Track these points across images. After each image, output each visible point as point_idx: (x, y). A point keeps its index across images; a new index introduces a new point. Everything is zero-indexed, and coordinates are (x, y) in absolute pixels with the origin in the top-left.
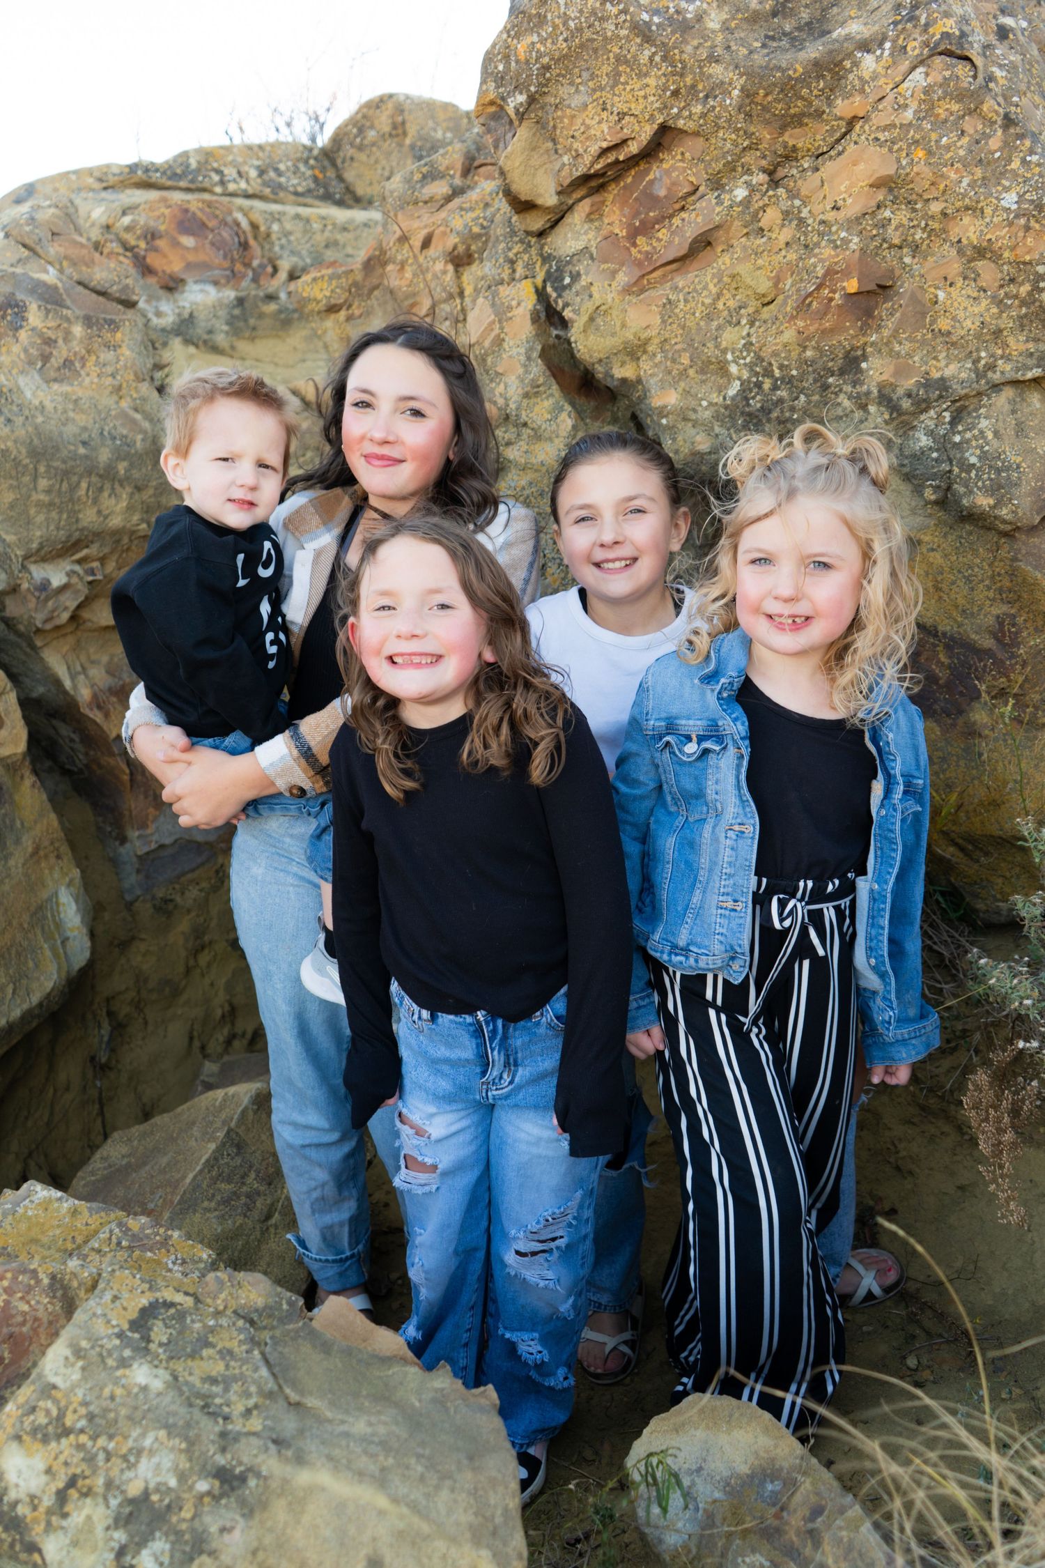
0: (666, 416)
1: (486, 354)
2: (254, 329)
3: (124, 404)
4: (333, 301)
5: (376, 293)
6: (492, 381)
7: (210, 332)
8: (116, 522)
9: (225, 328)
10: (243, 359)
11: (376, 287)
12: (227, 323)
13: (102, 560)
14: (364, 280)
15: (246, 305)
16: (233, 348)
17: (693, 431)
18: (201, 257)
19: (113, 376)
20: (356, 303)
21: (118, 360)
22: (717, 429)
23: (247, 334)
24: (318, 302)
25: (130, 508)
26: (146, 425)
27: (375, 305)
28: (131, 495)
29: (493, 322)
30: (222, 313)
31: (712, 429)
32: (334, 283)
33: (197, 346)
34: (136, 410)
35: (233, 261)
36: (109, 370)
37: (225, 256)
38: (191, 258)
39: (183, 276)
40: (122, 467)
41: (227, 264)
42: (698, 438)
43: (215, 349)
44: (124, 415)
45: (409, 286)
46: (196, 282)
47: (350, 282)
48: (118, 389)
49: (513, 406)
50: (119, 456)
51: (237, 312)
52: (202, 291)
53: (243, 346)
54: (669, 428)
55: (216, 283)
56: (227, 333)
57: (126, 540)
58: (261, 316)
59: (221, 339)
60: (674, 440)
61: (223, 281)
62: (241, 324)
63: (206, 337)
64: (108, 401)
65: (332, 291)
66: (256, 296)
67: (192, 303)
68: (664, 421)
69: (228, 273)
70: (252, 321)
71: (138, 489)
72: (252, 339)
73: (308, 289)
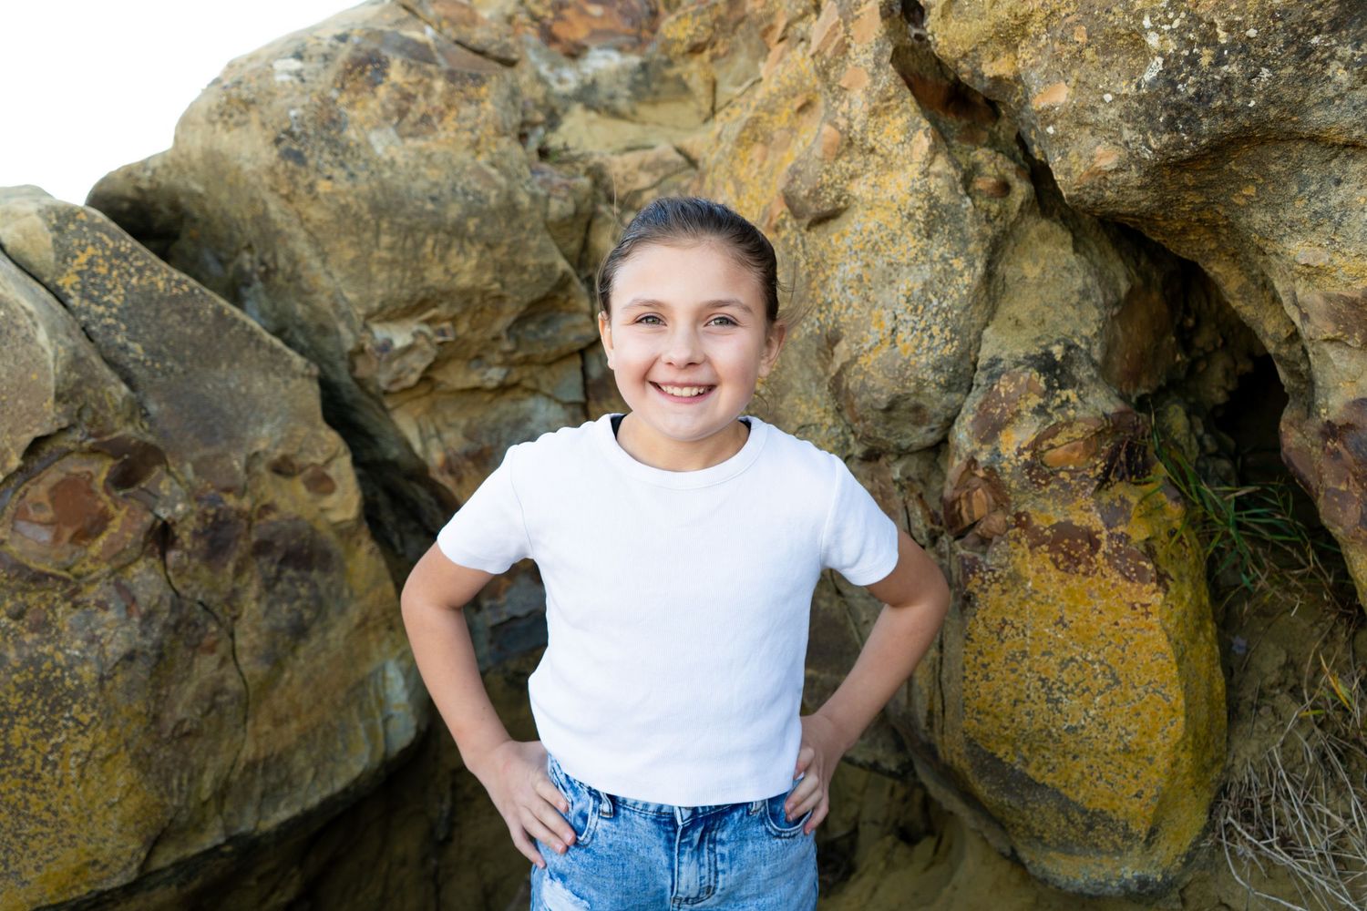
0: (1053, 123)
1: (828, 66)
2: (656, 93)
3: (482, 160)
4: (696, 40)
5: (742, 27)
6: (835, 99)
7: (612, 97)
8: (464, 280)
9: (627, 93)
10: (644, 123)
11: (741, 20)
12: (631, 88)
13: (454, 320)
14: (728, 13)
15: (651, 70)
16: (634, 112)
17: (1092, 141)
18: (608, 25)
19: (472, 130)
20: (720, 41)
21: (479, 114)
22: (1127, 135)
23: (649, 98)
24: (681, 42)
25: (480, 267)
26: (502, 180)
27: (741, 43)
28: (482, 253)
29: (837, 25)
30: (625, 79)
31: (1120, 134)
32: (698, 19)
33: (597, 111)
34: (493, 165)
35: (641, 28)
36: (468, 124)
37: (633, 24)
38: (597, 25)
39: (586, 42)
40: (472, 224)
41: (633, 31)
42: (1099, 150)
43: (616, 114)
44: (479, 171)
45: (764, 7)
46: (600, 48)
47: (714, 16)
48: (475, 145)
49: (857, 127)
50: (470, 212)
51: (640, 77)
52: (606, 57)
53: (645, 111)
54: (1057, 139)
55: (620, 49)
56: (629, 98)
57: (477, 300)
58: (664, 80)
59: (622, 104)
60: (1064, 155)
61: (628, 47)
62: (643, 89)
63: (607, 102)
64: (464, 156)
65: (696, 29)
66: (659, 61)
67: (596, 70)
68: (1050, 130)
69: (634, 39)
70: (655, 86)
71: (490, 246)
72: (654, 103)
73: (672, 29)
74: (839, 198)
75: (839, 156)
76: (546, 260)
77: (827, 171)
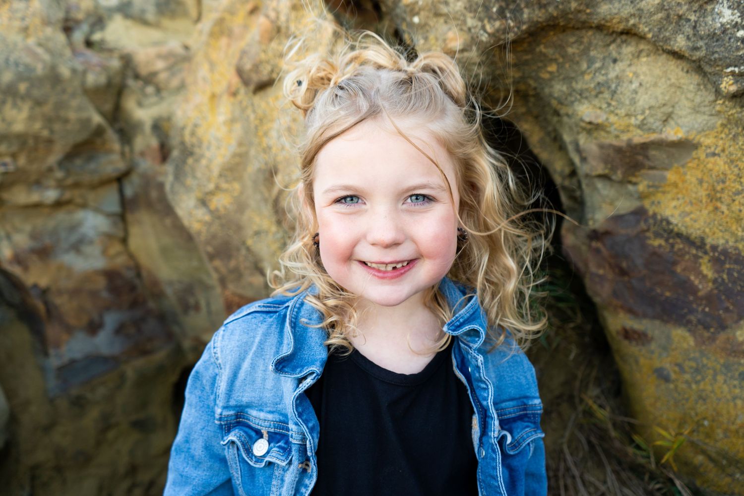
0: (417, 14)
2: (173, 11)
3: (31, 41)
7: (143, 11)
8: (19, 127)
9: (154, 10)
10: (165, 30)
12: (156, 6)
13: (14, 156)
16: (158, 23)
17: (445, 28)
19: (23, 19)
21: (27, 8)
22: (470, 22)
23: (169, 14)
25: (31, 118)
26: (47, 57)
28: (32, 108)
31: (465, 22)
33: (133, 20)
34: (40, 45)
36: (19, 15)
40: (23, 87)
42: (450, 35)
44: (29, 51)
48: (25, 30)
49: (283, 18)
50: (20, 78)
54: (423, 26)
56: (155, 13)
57: (31, 142)
60: (426, 39)
62: (165, 8)
63: (139, 14)
64: (15, 37)
68: (416, 20)
71: (38, 103)
74: (272, 71)
75: (271, 40)
76: (84, 115)
77: (264, 51)
